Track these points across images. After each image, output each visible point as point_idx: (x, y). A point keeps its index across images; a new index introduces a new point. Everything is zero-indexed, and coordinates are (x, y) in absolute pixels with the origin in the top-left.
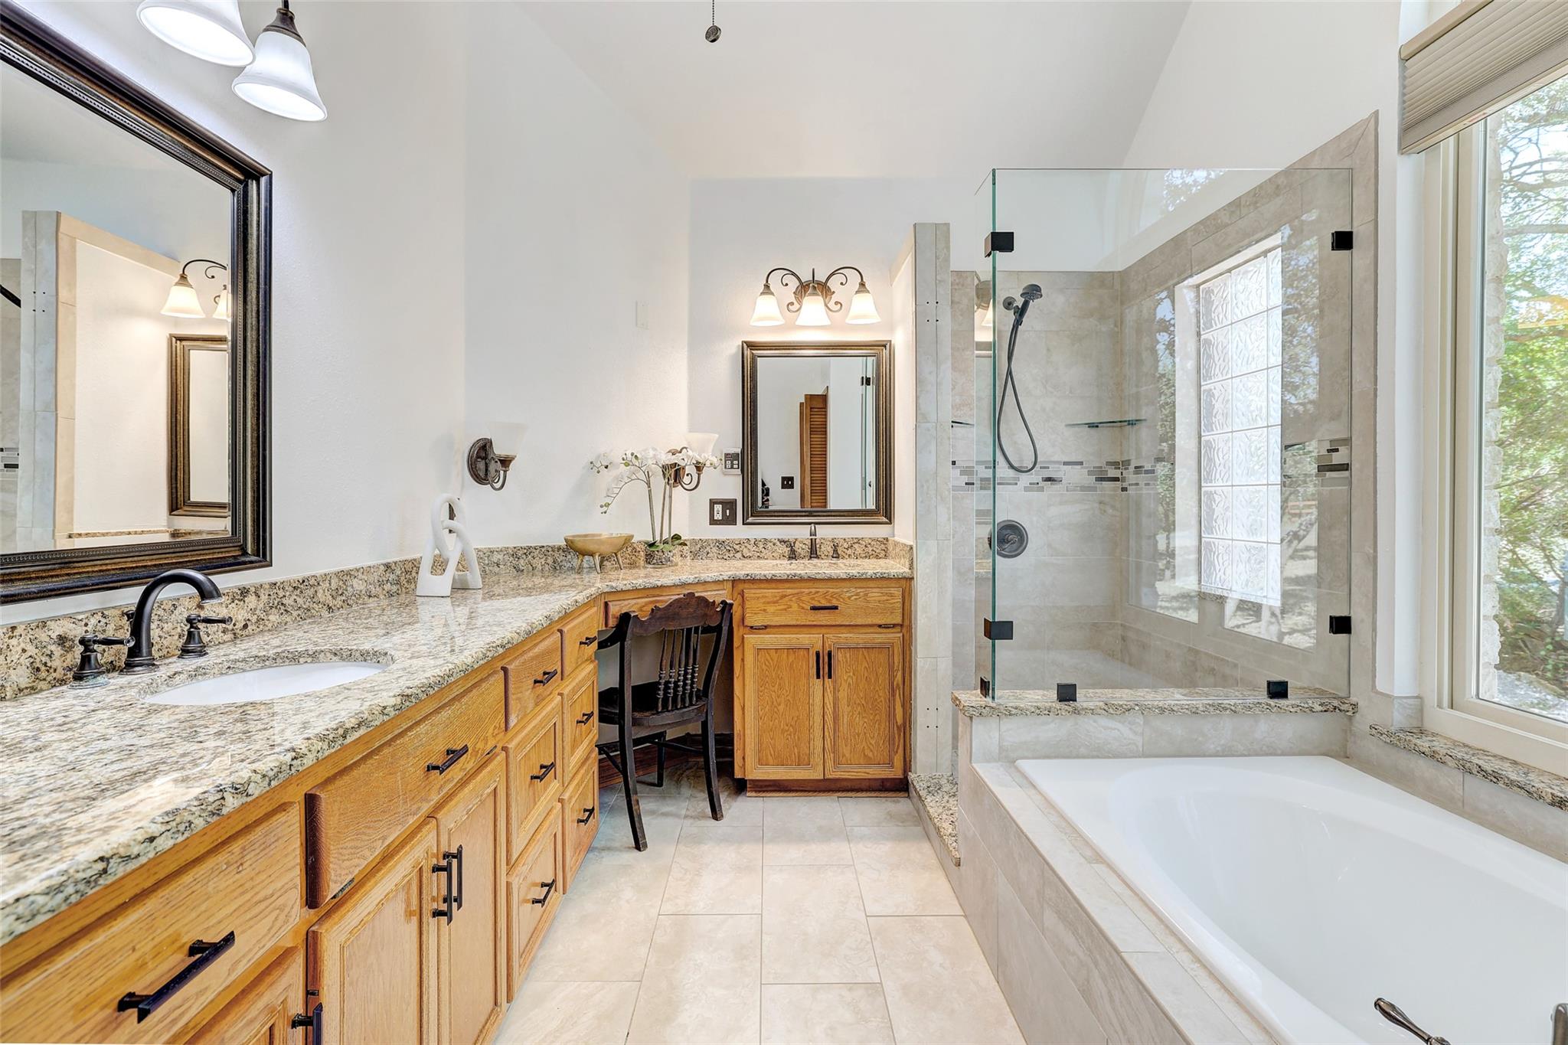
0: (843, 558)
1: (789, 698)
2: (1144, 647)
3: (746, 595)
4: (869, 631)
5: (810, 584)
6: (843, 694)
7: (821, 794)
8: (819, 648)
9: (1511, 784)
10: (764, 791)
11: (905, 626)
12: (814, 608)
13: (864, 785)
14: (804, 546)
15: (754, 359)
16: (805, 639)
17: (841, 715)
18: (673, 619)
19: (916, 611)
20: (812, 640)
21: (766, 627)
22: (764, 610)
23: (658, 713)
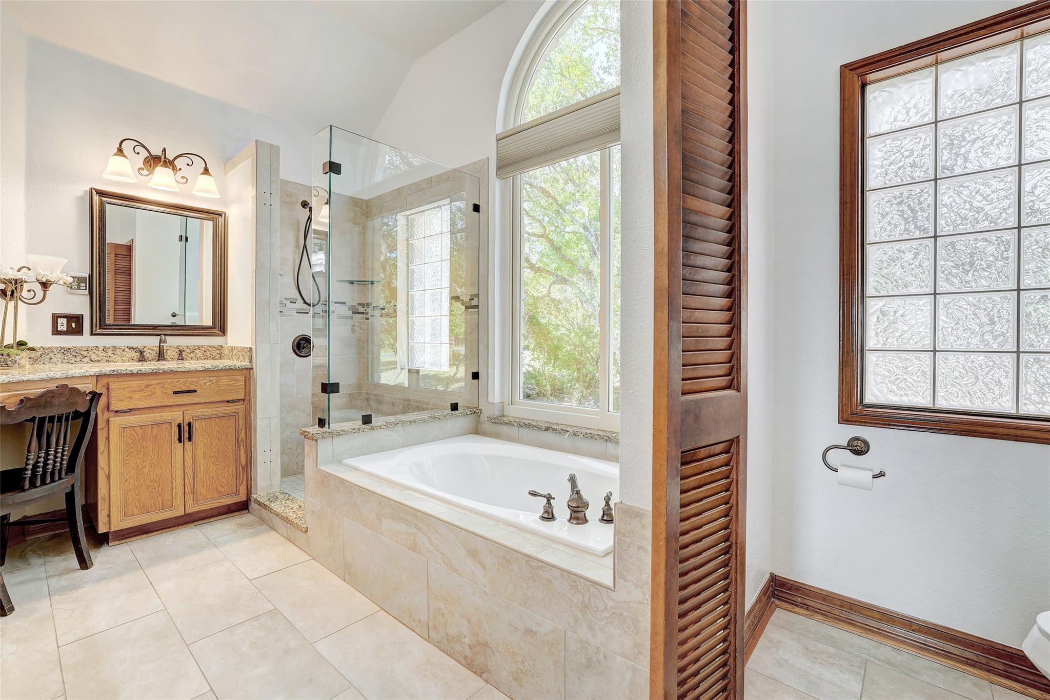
0: (186, 360)
1: (154, 461)
2: (380, 402)
3: (111, 387)
4: (220, 406)
5: (172, 376)
6: (200, 452)
7: (180, 527)
8: (180, 421)
9: (534, 426)
10: (127, 538)
11: (247, 400)
12: (176, 393)
13: (215, 512)
14: (152, 352)
15: (102, 205)
16: (167, 415)
17: (198, 465)
18: (45, 407)
19: (255, 390)
20: (176, 416)
21: (131, 410)
22: (130, 398)
23: (24, 490)
